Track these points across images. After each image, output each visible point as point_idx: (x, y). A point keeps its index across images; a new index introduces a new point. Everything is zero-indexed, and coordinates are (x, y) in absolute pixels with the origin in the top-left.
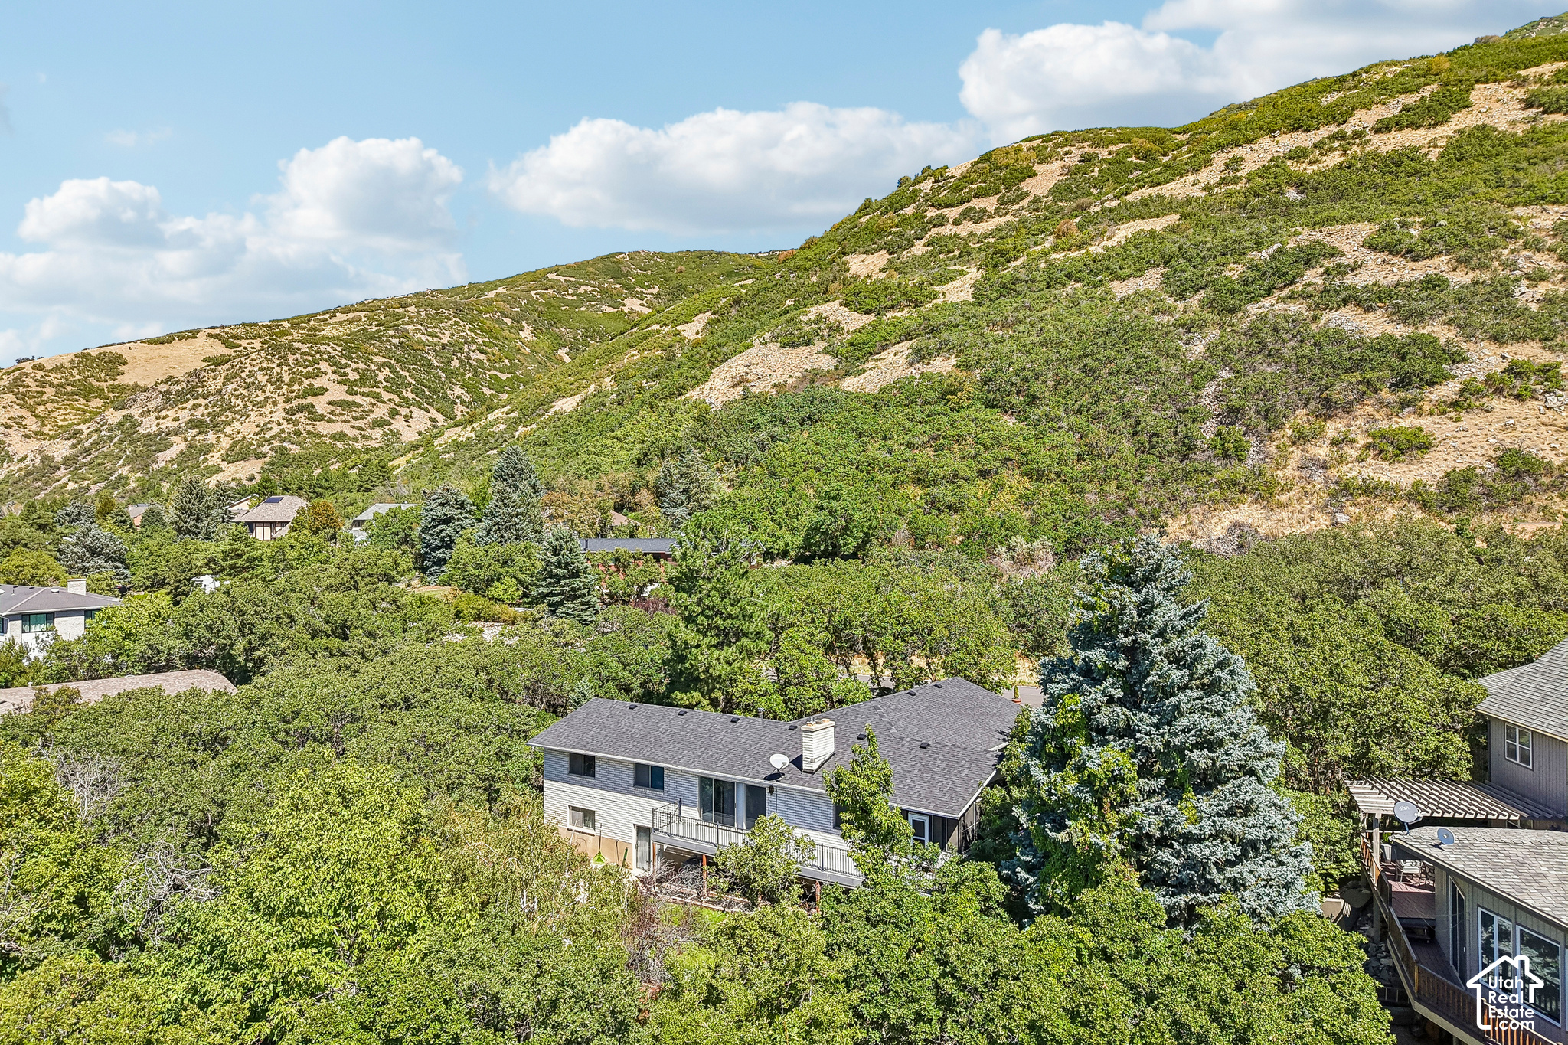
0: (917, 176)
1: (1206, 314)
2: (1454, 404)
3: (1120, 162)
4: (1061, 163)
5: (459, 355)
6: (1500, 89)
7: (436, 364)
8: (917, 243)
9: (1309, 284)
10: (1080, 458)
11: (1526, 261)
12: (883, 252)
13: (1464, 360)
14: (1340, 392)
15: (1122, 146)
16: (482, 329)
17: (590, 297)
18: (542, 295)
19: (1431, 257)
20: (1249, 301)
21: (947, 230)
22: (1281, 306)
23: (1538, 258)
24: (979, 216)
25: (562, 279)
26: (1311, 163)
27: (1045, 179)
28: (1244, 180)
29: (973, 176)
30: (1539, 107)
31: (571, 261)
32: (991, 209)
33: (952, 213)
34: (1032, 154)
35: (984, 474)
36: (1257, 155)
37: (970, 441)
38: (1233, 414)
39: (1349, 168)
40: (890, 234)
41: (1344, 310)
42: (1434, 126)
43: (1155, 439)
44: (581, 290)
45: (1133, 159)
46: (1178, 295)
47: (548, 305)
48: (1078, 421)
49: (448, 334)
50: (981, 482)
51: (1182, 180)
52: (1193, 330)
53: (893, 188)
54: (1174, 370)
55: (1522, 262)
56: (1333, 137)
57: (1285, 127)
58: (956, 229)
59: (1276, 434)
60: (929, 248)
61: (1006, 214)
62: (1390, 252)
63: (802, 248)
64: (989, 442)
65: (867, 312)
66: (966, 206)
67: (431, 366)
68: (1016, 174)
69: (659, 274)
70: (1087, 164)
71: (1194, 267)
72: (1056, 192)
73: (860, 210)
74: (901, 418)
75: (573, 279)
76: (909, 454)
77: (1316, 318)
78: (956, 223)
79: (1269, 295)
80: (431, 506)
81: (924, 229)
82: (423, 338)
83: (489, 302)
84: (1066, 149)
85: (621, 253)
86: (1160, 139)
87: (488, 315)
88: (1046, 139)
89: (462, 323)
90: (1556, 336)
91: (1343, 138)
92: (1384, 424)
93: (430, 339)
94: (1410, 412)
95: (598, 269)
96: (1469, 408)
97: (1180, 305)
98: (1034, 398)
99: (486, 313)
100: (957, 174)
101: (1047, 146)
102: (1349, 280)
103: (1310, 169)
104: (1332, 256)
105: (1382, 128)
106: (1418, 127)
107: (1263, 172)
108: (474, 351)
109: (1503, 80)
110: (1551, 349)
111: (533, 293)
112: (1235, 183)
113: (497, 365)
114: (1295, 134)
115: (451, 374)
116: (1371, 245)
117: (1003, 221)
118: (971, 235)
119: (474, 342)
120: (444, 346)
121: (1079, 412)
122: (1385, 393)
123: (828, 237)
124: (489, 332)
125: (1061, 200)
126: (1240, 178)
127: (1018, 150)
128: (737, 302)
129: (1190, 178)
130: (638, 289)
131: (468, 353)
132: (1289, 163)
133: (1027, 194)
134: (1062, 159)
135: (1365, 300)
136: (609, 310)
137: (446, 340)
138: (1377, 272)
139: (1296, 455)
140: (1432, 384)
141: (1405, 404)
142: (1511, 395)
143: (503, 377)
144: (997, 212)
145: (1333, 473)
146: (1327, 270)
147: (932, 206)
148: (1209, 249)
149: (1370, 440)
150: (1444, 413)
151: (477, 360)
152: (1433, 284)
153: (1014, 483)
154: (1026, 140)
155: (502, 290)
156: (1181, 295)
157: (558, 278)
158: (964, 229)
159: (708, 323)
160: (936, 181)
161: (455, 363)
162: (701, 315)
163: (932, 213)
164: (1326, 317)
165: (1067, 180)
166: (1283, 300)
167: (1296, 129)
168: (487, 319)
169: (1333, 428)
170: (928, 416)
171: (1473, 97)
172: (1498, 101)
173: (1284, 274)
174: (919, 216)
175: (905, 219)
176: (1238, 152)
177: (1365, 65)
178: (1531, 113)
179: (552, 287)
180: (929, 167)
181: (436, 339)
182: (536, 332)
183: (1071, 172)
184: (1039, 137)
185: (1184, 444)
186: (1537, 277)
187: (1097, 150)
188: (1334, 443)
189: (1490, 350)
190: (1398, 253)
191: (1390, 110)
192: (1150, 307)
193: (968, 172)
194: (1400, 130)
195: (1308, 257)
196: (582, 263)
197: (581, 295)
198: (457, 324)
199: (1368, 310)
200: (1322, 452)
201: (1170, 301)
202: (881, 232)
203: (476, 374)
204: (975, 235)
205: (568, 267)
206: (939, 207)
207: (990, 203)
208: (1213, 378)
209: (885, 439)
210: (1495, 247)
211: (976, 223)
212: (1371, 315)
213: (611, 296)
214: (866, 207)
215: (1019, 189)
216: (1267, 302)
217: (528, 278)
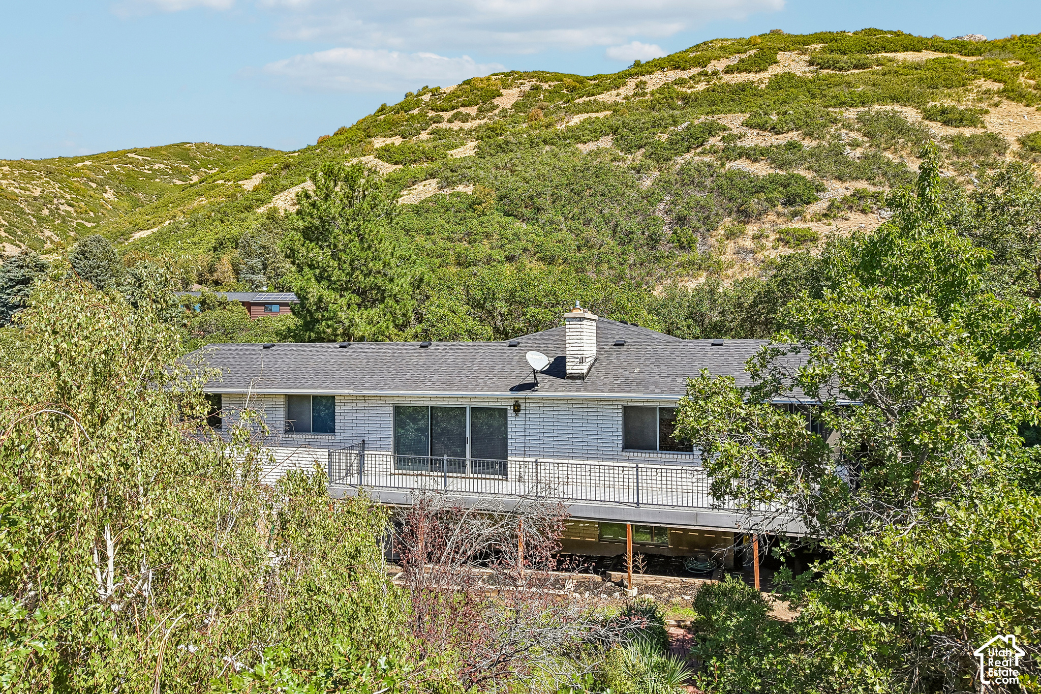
0: (419, 91)
1: (649, 161)
2: (825, 215)
3: (556, 92)
4: (519, 90)
5: (49, 206)
6: (794, 55)
7: (28, 211)
8: (423, 132)
9: (714, 146)
10: (579, 248)
11: (847, 136)
12: (398, 137)
13: (824, 190)
14: (754, 204)
15: (557, 83)
16: (70, 188)
17: (163, 172)
18: (123, 168)
19: (787, 132)
20: (676, 155)
21: (444, 125)
22: (697, 158)
23: (851, 134)
24: (466, 118)
25: (140, 158)
26: (689, 88)
27: (509, 98)
28: (649, 95)
29: (459, 93)
30: (818, 64)
31: (147, 146)
32: (474, 114)
33: (447, 115)
34: (499, 82)
35: (510, 259)
36: (655, 81)
37: (495, 237)
38: (681, 220)
39: (713, 91)
40: (402, 125)
41: (739, 162)
42: (759, 72)
43: (631, 236)
44: (156, 167)
45: (565, 91)
46: (627, 151)
47: (128, 176)
48: (575, 224)
49: (39, 189)
50: (507, 265)
51: (609, 93)
52: (642, 171)
53: (401, 99)
54: (633, 194)
55: (844, 136)
56: (700, 74)
57: (670, 66)
58: (449, 125)
59: (714, 233)
60: (432, 136)
61: (484, 118)
62: (761, 129)
63: (336, 134)
64: (511, 237)
65: (396, 163)
66: (455, 111)
67: (23, 213)
68: (489, 94)
69: (219, 160)
70: (535, 91)
71: (634, 134)
72: (516, 106)
73: (378, 112)
74: (439, 221)
75: (149, 159)
76: (449, 245)
77: (723, 165)
78: (450, 121)
79: (688, 152)
80: (8, 268)
81: (427, 123)
82: (16, 191)
83: (78, 170)
84: (522, 81)
85: (189, 143)
86: (581, 81)
87: (75, 179)
88: (507, 75)
89: (52, 183)
90: (875, 177)
91: (706, 75)
92: (783, 227)
93: (23, 192)
94: (798, 220)
95: (170, 153)
96: (835, 218)
97: (630, 157)
98: (538, 210)
99: (74, 177)
100: (448, 91)
101: (509, 78)
102: (739, 143)
103: (689, 91)
104: (725, 130)
105: (729, 71)
106: (750, 72)
107: (661, 90)
108: (62, 204)
109: (793, 50)
110: (874, 184)
111: (115, 166)
112: (644, 96)
113: (83, 216)
114: (676, 71)
115: (41, 220)
116: (746, 124)
117: (482, 122)
118: (461, 129)
119: (63, 197)
120: (35, 199)
121: (573, 219)
122: (779, 208)
123: (357, 126)
124: (77, 191)
125: (521, 112)
126: (647, 93)
127: (488, 79)
128: (287, 166)
129: (614, 92)
130: (203, 169)
131: (57, 205)
132: (676, 87)
133: (497, 106)
134: (519, 87)
135: (752, 155)
136: (179, 183)
137: (37, 193)
138: (753, 139)
139: (731, 246)
140: (808, 203)
141: (795, 214)
142: (858, 210)
143: (89, 225)
144: (478, 117)
145: (760, 256)
146: (724, 137)
147: (432, 109)
148: (643, 123)
149: (778, 236)
150: (820, 220)
151: (66, 211)
152: (792, 146)
153: (532, 265)
154: (493, 75)
155: (88, 163)
156: (629, 151)
157: (136, 157)
158: (456, 125)
159: (264, 180)
160: (433, 95)
161: (46, 212)
162: (258, 175)
163: (431, 114)
164: (728, 165)
165: (523, 100)
166: (699, 154)
167: (677, 68)
168: (75, 181)
169: (752, 229)
170: (461, 220)
171: (779, 57)
172: (793, 61)
173: (697, 138)
174: (423, 115)
175: (413, 116)
176: (643, 78)
177: (710, 40)
178: (814, 68)
179: (131, 163)
180: (427, 87)
181: (28, 193)
182: (118, 194)
183: (526, 96)
184: (502, 74)
185: (653, 239)
186: (855, 145)
187: (541, 84)
188: (755, 238)
189: (837, 184)
190: (766, 129)
191: (734, 60)
192: (609, 157)
193: (456, 90)
194: (739, 73)
195: (711, 130)
196: (157, 148)
197: (156, 170)
198: (48, 183)
199: (755, 161)
200: (749, 244)
201: (622, 154)
202: (395, 124)
203: (64, 221)
204: (464, 130)
205: (145, 150)
206: (436, 110)
207: (473, 110)
208: (661, 201)
209: (429, 234)
210: (825, 126)
211: (463, 122)
212: (757, 165)
213: (181, 172)
214: (383, 109)
215: (491, 103)
216: (688, 156)
217: (110, 156)
